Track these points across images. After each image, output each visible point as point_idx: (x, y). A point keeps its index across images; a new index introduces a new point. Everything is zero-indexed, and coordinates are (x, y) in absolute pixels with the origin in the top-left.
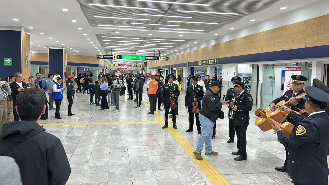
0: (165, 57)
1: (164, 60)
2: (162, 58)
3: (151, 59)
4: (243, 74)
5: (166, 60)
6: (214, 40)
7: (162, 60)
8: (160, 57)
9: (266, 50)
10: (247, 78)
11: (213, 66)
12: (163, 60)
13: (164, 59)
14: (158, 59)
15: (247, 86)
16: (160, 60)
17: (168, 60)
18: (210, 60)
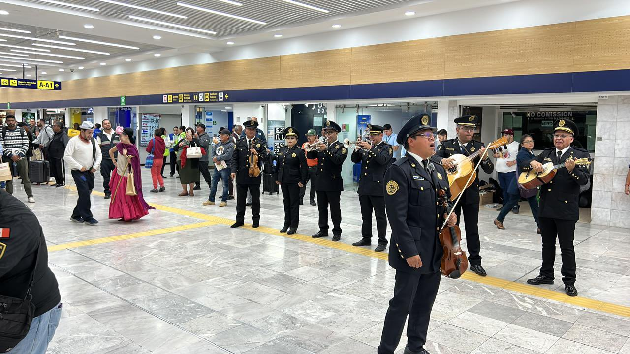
0: (53, 83)
1: (50, 88)
2: (44, 83)
3: (16, 85)
4: (273, 121)
5: (55, 88)
6: (210, 54)
7: (44, 87)
8: (39, 83)
9: (358, 81)
10: (280, 129)
11: (195, 106)
12: (47, 88)
13: (50, 85)
14: (35, 86)
15: (280, 143)
16: (38, 87)
17: (59, 88)
18: (204, 93)
